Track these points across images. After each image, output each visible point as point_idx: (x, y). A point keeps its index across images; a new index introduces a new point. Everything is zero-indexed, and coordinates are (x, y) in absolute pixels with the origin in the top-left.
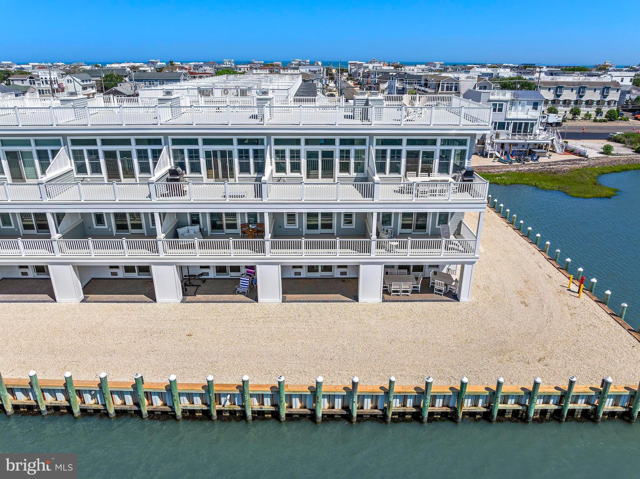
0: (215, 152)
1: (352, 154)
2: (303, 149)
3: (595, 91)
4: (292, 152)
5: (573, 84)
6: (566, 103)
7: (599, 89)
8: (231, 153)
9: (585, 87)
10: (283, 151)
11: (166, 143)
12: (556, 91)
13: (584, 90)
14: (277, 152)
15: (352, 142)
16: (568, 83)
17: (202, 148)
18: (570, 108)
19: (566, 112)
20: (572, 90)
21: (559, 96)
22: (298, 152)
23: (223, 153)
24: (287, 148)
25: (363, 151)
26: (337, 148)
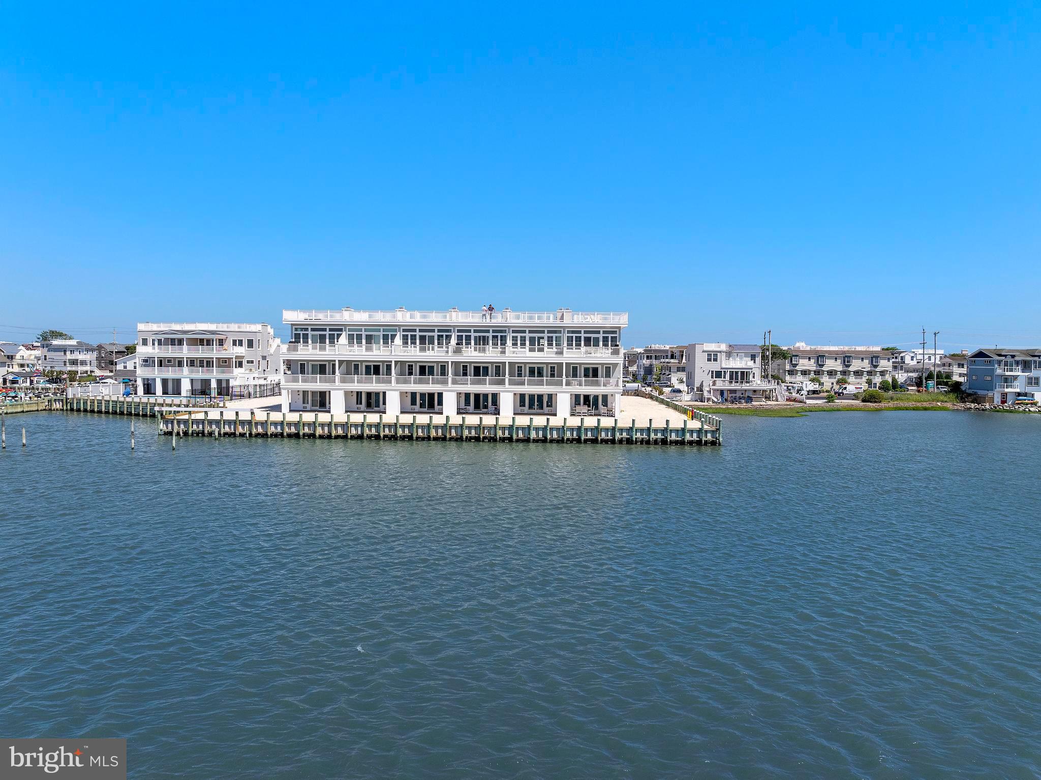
0: (480, 337)
1: (554, 339)
2: (527, 335)
3: (862, 360)
4: (521, 337)
5: (836, 352)
6: (831, 373)
7: (866, 358)
8: (488, 337)
9: (850, 357)
10: (517, 337)
11: (454, 332)
12: (818, 360)
13: (849, 359)
14: (513, 337)
15: (555, 332)
16: (830, 352)
17: (473, 335)
18: (836, 380)
19: (833, 384)
20: (836, 359)
21: (822, 366)
22: (525, 337)
23: (484, 337)
24: (519, 335)
25: (560, 337)
26: (546, 335)
